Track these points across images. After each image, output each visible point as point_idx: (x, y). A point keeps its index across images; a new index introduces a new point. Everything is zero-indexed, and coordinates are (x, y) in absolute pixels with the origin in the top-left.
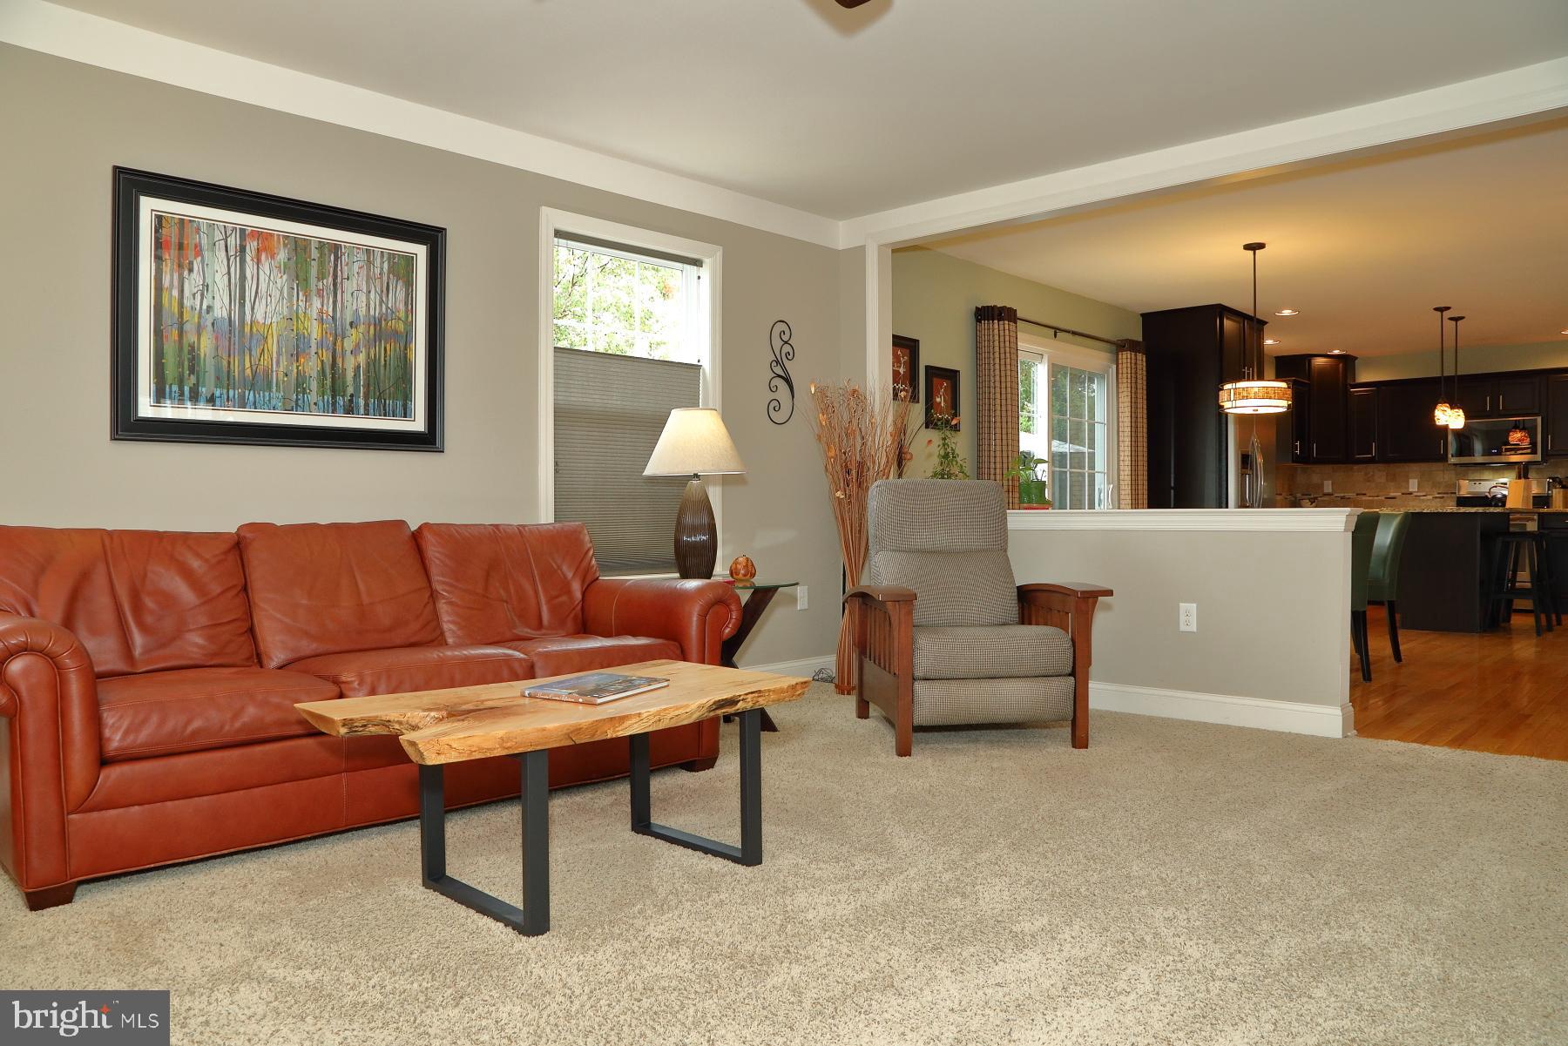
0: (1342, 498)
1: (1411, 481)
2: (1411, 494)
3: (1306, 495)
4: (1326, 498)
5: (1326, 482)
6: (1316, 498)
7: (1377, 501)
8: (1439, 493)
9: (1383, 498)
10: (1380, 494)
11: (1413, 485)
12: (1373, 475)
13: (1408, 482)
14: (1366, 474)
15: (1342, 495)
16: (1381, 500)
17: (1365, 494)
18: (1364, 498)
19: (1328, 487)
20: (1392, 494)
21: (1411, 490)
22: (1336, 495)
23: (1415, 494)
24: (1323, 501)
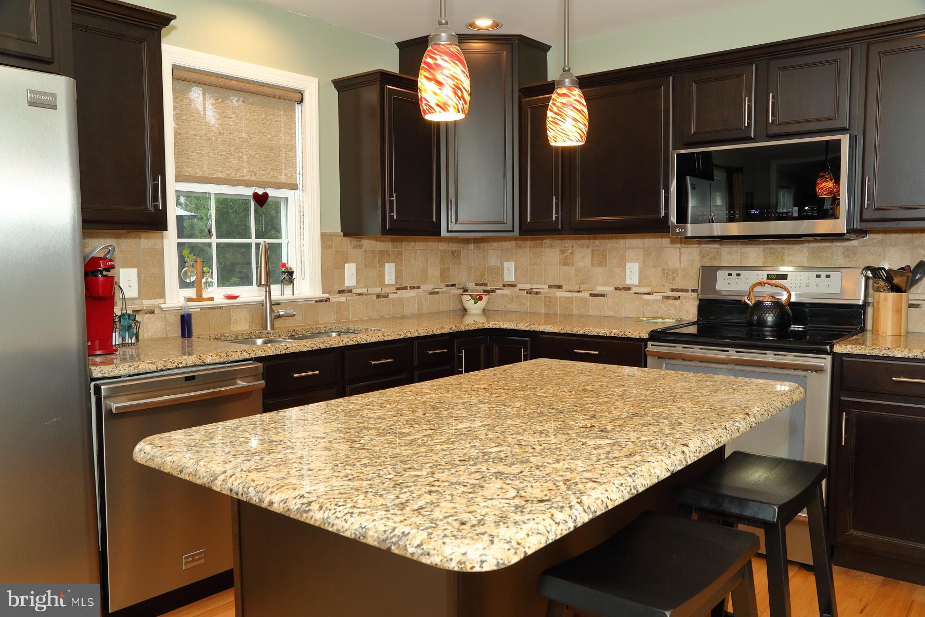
0: (529, 292)
1: (628, 265)
2: (628, 289)
3: (482, 285)
4: (507, 291)
5: (506, 264)
6: (493, 291)
7: (576, 298)
8: (672, 290)
9: (586, 295)
10: (583, 287)
11: (632, 274)
12: (572, 253)
13: (624, 268)
14: (562, 252)
15: (528, 287)
16: (583, 299)
17: (560, 287)
18: (559, 293)
19: (509, 273)
20: (600, 289)
21: (629, 282)
22: (520, 286)
23: (635, 290)
24: (503, 295)
